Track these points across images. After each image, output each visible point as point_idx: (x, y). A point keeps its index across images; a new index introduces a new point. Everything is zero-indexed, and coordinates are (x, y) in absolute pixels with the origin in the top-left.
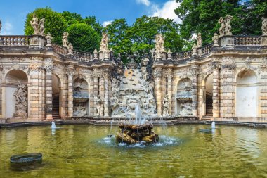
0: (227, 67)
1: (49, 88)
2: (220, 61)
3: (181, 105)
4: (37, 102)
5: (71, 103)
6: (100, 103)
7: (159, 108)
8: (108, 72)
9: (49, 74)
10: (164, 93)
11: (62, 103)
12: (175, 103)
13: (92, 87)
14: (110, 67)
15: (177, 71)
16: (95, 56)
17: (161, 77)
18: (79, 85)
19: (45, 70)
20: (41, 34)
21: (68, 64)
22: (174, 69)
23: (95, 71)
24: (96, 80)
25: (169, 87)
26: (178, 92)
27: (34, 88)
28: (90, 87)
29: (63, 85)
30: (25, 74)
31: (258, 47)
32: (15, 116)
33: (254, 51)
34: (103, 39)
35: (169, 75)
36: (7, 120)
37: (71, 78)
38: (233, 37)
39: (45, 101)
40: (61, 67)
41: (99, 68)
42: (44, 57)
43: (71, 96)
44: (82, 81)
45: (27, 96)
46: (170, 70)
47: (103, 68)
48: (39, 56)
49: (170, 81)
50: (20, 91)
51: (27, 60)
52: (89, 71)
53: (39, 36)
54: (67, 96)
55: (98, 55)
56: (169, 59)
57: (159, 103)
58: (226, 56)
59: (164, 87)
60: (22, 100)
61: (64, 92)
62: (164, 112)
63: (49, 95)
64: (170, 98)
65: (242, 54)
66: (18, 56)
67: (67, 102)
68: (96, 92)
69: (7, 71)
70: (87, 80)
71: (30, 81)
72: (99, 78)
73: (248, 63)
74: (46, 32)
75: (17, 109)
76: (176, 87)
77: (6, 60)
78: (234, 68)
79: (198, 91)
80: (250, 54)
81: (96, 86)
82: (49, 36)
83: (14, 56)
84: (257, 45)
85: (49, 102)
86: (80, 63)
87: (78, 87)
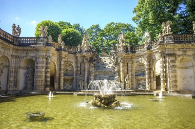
1: (49, 70)
2: (164, 51)
3: (139, 82)
6: (82, 80)
7: (123, 84)
9: (49, 61)
11: (56, 80)
12: (134, 80)
17: (124, 63)
18: (68, 68)
20: (46, 37)
21: (61, 54)
24: (79, 65)
26: (136, 72)
27: (38, 70)
28: (75, 69)
29: (57, 68)
35: (129, 61)
36: (20, 91)
37: (62, 63)
39: (45, 79)
40: (56, 56)
44: (70, 65)
45: (34, 75)
49: (129, 65)
50: (30, 72)
51: (36, 52)
53: (44, 37)
57: (122, 80)
59: (125, 69)
60: (31, 78)
61: (57, 73)
62: (126, 87)
64: (130, 76)
67: (60, 79)
68: (79, 73)
69: (22, 59)
70: (73, 64)
71: (36, 65)
76: (134, 69)
79: (150, 72)
81: (79, 69)
82: (50, 37)
85: (48, 79)
87: (67, 70)
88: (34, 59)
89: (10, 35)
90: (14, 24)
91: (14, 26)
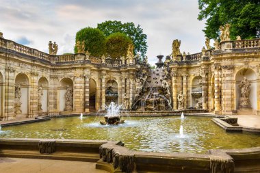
0: (226, 67)
1: (88, 90)
2: (220, 62)
3: (196, 99)
4: (78, 100)
5: (104, 100)
6: (127, 99)
7: (175, 103)
8: (133, 74)
9: (88, 80)
10: (179, 89)
11: (98, 100)
12: (191, 98)
13: (121, 87)
14: (134, 71)
15: (192, 70)
16: (123, 62)
17: (177, 77)
18: (111, 85)
19: (85, 77)
20: (83, 52)
21: (102, 70)
22: (188, 69)
23: (123, 73)
24: (123, 81)
25: (185, 84)
26: (193, 88)
27: (77, 90)
28: (119, 86)
29: (98, 86)
30: (71, 80)
31: (256, 49)
32: (65, 110)
33: (251, 53)
34: (129, 48)
35: (184, 74)
36: (60, 113)
37: (103, 81)
38: (231, 42)
39: (84, 99)
40: (97, 73)
41: (126, 71)
42: (84, 68)
43: (104, 95)
44: (114, 82)
45: (72, 96)
46: (185, 70)
47: (129, 71)
48: (80, 68)
49: (185, 79)
50: (69, 92)
51: (73, 71)
52: (119, 74)
53: (81, 54)
54: (101, 94)
55: (126, 61)
56: (184, 60)
57: (174, 98)
58: (225, 58)
59: (179, 84)
60: (70, 98)
61: (99, 92)
62: (179, 106)
63: (87, 95)
64: (185, 93)
65: (240, 55)
66: (67, 69)
67: (101, 99)
68: (124, 90)
69: (60, 79)
70: (117, 81)
71: (74, 85)
72: (126, 79)
73: (247, 63)
74: (86, 50)
75: (66, 105)
76: (190, 84)
77: (60, 72)
78: (232, 68)
79: (208, 88)
80: (248, 55)
81: (124, 86)
82: (87, 53)
83: (65, 69)
84: (255, 47)
85: (88, 100)
86: (111, 68)
87: (110, 87)
88: (72, 78)
89: (46, 54)
90: (50, 42)
91: (50, 44)
